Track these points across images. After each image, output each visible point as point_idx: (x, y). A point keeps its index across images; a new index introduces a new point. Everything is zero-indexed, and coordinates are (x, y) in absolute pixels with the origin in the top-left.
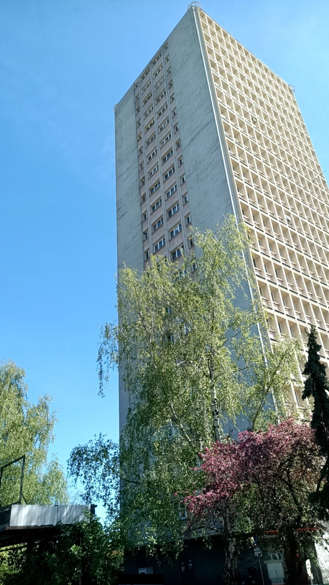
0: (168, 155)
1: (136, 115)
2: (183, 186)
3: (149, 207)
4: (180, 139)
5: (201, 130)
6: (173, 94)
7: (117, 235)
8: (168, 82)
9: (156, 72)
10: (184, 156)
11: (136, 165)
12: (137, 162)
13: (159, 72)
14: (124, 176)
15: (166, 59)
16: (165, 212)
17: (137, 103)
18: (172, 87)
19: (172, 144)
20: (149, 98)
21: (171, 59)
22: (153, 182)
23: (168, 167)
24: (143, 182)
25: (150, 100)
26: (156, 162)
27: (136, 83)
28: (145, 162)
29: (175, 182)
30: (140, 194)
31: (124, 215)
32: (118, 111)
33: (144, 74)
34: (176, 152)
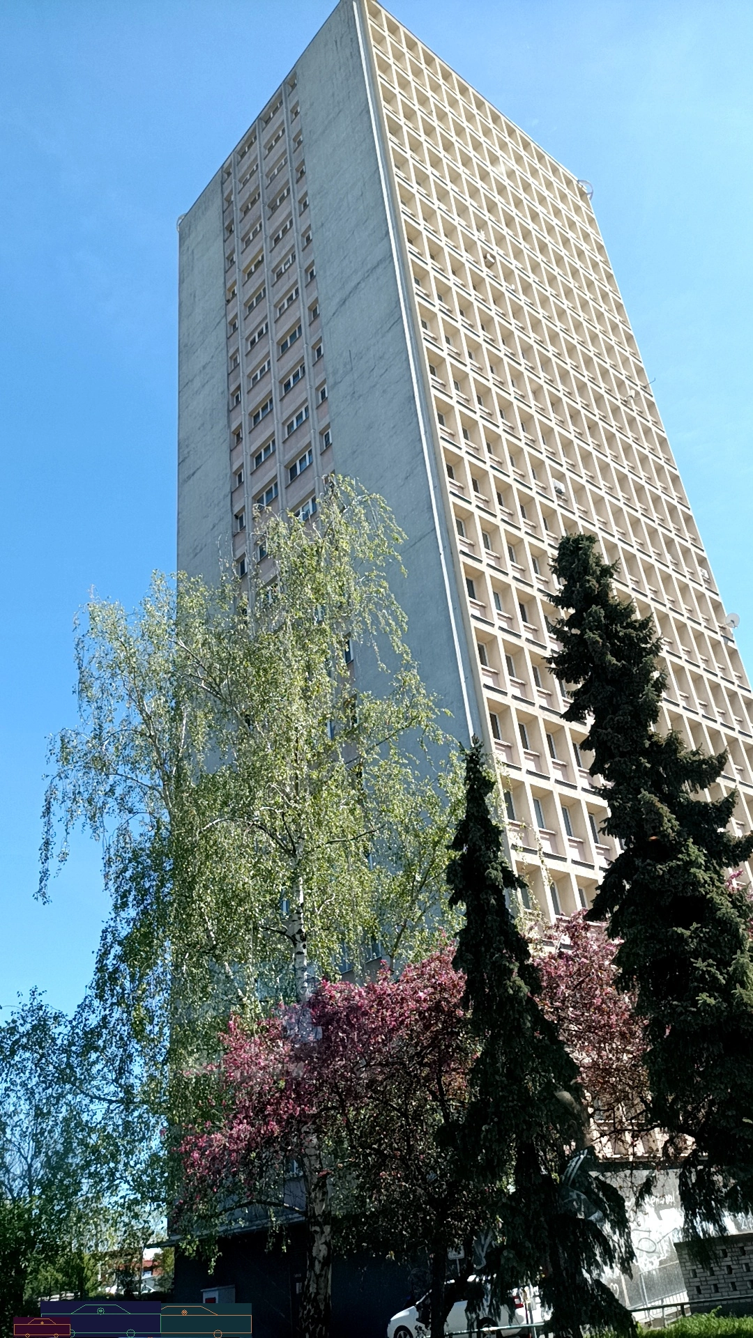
0: (293, 337)
1: (225, 241)
2: (321, 409)
3: (249, 457)
4: (317, 299)
5: (363, 280)
6: (306, 194)
7: (178, 520)
8: (296, 165)
9: (269, 141)
10: (325, 338)
11: (223, 358)
12: (224, 352)
13: (276, 141)
14: (197, 384)
15: (292, 111)
16: (282, 467)
17: (226, 213)
18: (304, 178)
19: (300, 311)
20: (253, 203)
21: (302, 114)
22: (259, 399)
23: (291, 364)
24: (237, 397)
25: (255, 206)
26: (265, 352)
27: (226, 166)
28: (242, 351)
29: (306, 400)
30: (229, 427)
31: (193, 474)
32: (187, 229)
33: (243, 147)
34: (308, 330)
